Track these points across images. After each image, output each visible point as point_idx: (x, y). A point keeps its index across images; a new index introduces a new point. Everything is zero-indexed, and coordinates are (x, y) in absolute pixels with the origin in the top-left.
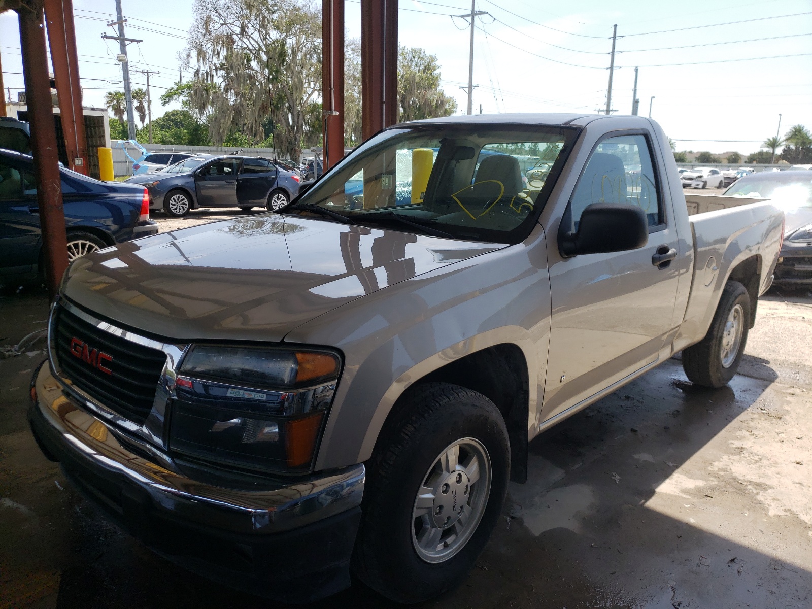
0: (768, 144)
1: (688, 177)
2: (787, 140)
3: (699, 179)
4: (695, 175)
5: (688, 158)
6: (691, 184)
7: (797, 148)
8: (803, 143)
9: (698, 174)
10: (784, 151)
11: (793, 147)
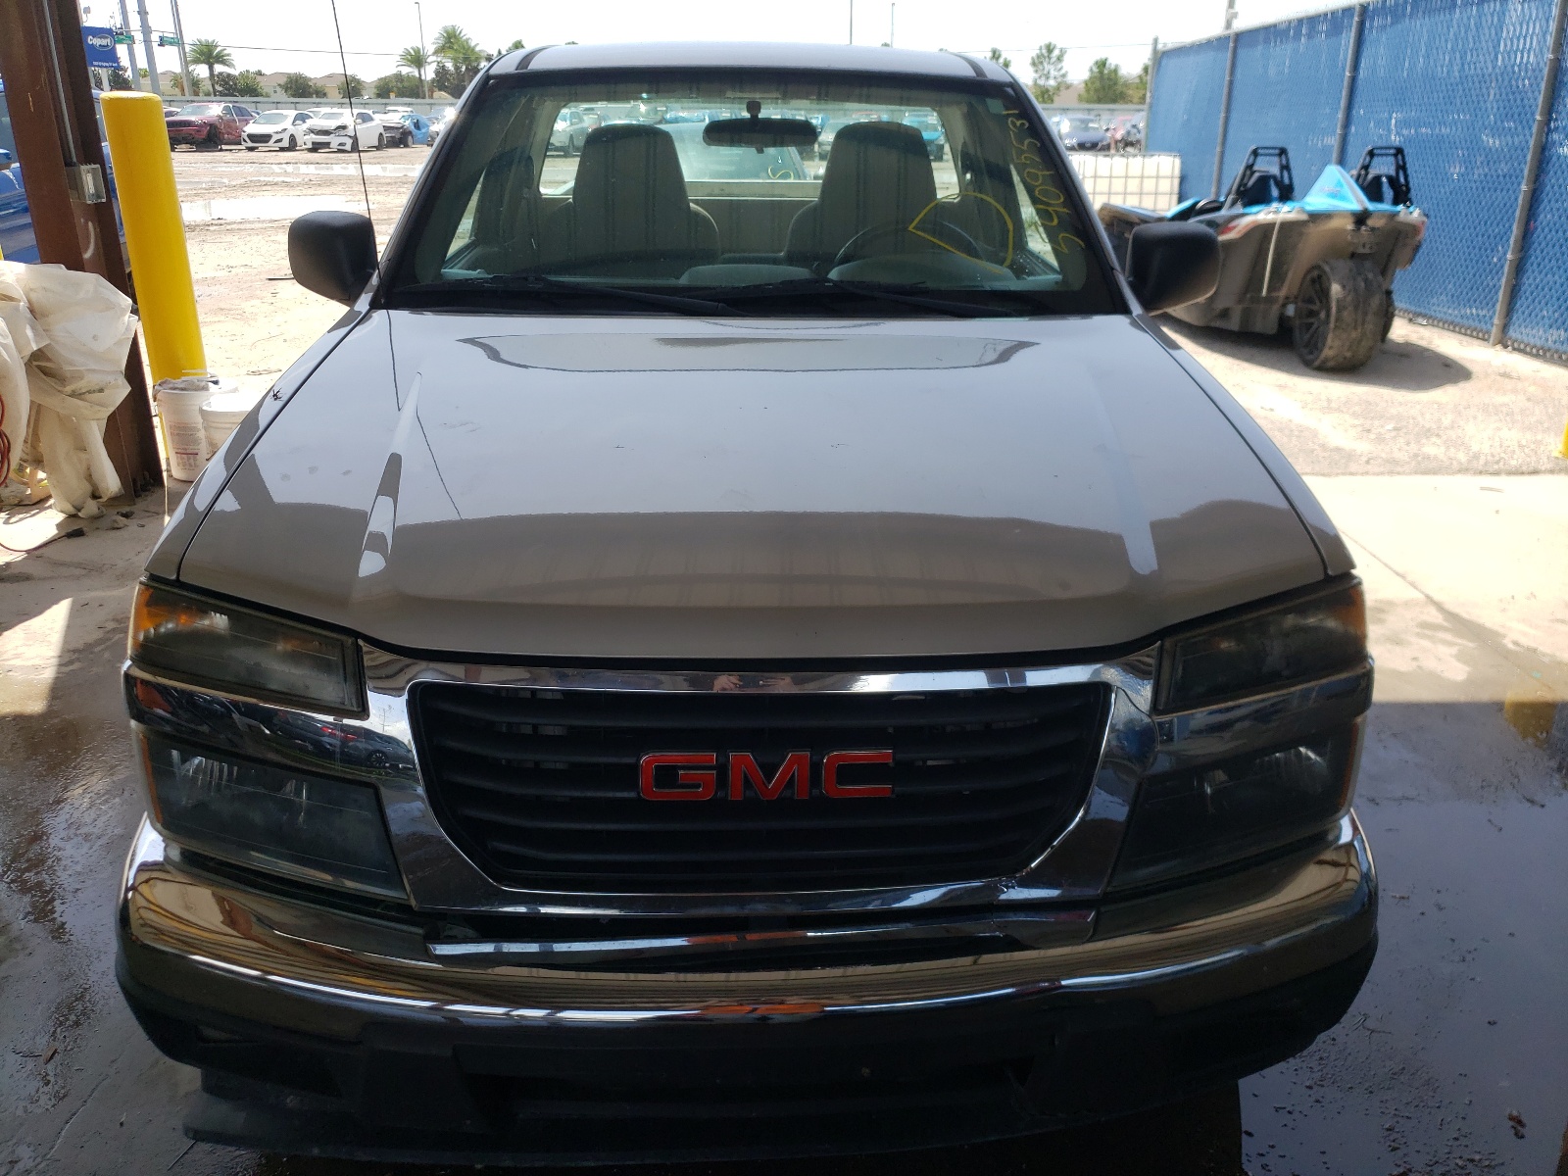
0: (409, 60)
1: (319, 128)
2: (436, 53)
3: (343, 132)
4: (332, 124)
5: (264, 85)
6: (329, 144)
7: (457, 68)
8: (466, 59)
9: (338, 123)
10: (437, 73)
11: (449, 65)
